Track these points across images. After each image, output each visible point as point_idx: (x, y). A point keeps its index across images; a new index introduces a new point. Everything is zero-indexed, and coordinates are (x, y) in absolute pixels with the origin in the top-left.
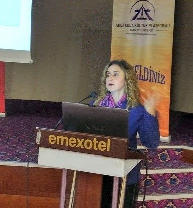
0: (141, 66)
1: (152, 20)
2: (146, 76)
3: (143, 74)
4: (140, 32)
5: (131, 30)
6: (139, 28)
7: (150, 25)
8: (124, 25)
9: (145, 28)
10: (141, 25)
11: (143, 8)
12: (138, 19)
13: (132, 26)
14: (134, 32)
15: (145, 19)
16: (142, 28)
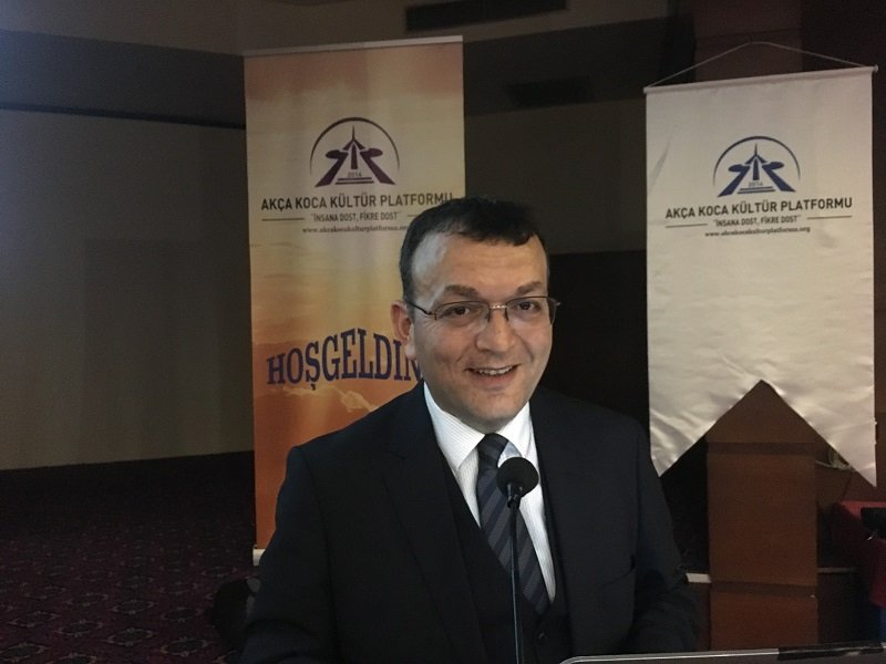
0: (362, 333)
1: (390, 182)
2: (384, 363)
3: (374, 359)
4: (352, 224)
5: (318, 218)
6: (346, 210)
7: (384, 199)
8: (293, 203)
9: (369, 209)
10: (352, 201)
11: (354, 144)
12: (342, 182)
13: (323, 204)
14: (329, 225)
15: (367, 181)
16: (359, 210)
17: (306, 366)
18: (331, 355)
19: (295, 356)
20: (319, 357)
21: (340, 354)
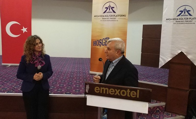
0: (109, 38)
1: (115, 13)
4: (108, 20)
5: (103, 19)
7: (114, 15)
8: (99, 16)
9: (111, 17)
10: (109, 16)
11: (110, 6)
12: (107, 13)
13: (104, 16)
17: (99, 43)
18: (104, 41)
19: (98, 41)
20: (102, 42)
21: (105, 41)
